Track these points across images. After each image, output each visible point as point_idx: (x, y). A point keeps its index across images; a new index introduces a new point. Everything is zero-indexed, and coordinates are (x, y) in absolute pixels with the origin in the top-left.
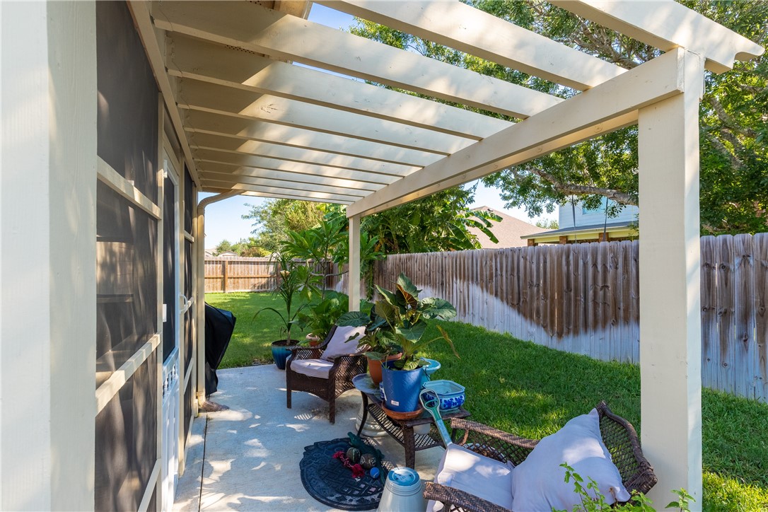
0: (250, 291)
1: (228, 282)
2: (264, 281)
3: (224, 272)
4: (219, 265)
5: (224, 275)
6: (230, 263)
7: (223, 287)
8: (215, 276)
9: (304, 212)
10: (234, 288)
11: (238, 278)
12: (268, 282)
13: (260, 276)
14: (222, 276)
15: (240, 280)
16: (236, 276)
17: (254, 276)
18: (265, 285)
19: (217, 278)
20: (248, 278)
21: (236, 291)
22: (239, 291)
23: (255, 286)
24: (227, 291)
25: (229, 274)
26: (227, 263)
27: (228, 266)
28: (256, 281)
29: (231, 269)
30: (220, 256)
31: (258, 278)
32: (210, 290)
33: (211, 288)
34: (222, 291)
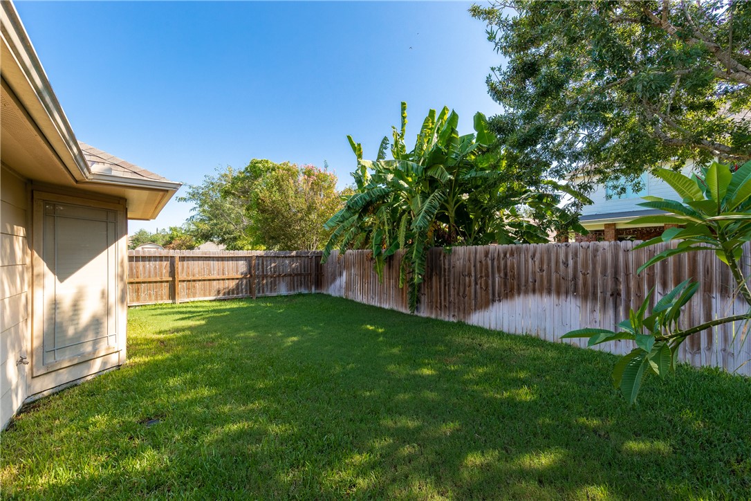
0: (212, 298)
1: (180, 287)
2: (232, 284)
3: (173, 273)
4: (164, 263)
5: (174, 278)
6: (183, 259)
7: (173, 294)
8: (158, 279)
9: (281, 189)
10: (188, 296)
11: (194, 281)
12: (237, 285)
13: (226, 277)
14: (171, 279)
15: (198, 284)
16: (191, 278)
17: (218, 277)
18: (233, 290)
19: (161, 282)
20: (209, 280)
21: (192, 299)
22: (196, 299)
23: (219, 292)
24: (178, 300)
25: (181, 275)
26: (177, 259)
27: (179, 265)
28: (221, 285)
29: (183, 268)
30: (138, 249)
31: (223, 280)
32: (151, 300)
33: (153, 298)
34: (171, 301)
